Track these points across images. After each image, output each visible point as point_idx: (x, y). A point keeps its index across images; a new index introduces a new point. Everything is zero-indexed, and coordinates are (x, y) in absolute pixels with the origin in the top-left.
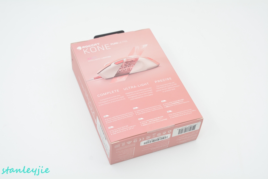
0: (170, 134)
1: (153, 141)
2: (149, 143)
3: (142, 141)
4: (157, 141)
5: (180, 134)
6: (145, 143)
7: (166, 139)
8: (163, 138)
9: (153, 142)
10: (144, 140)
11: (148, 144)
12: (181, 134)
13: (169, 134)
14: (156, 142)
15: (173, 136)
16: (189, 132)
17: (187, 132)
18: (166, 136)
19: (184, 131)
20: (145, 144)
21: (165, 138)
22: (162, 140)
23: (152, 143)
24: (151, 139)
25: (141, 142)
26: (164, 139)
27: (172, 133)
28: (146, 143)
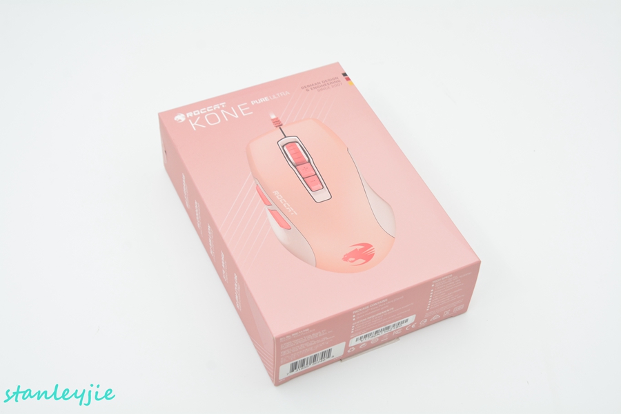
0: (350, 346)
1: (388, 328)
2: (398, 322)
3: (412, 324)
4: (380, 329)
5: (326, 350)
6: (407, 321)
7: (359, 337)
8: (366, 336)
9: (388, 326)
10: (406, 327)
11: (400, 321)
12: (324, 351)
13: (352, 345)
14: (383, 328)
15: (344, 343)
16: (306, 357)
17: (309, 356)
18: (359, 342)
19: (320, 357)
20: (405, 319)
21: (361, 338)
22: (368, 333)
23: (392, 324)
24: (393, 330)
25: (413, 321)
26: (363, 335)
27: (347, 347)
28: (403, 322)
